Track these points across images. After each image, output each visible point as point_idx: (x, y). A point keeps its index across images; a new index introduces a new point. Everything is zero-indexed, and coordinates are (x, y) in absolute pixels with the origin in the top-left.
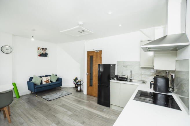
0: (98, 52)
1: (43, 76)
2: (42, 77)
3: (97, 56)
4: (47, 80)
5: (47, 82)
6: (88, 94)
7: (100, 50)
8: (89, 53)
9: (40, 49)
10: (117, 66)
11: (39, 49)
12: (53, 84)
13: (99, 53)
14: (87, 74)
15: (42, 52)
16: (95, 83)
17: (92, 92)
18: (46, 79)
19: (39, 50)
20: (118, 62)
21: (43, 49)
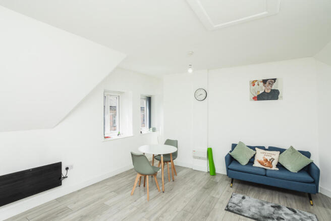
1: (263, 148)
2: (256, 149)
4: (266, 160)
5: (266, 164)
9: (256, 83)
11: (253, 83)
12: (283, 174)
15: (261, 89)
18: (263, 155)
19: (254, 85)
21: (265, 81)
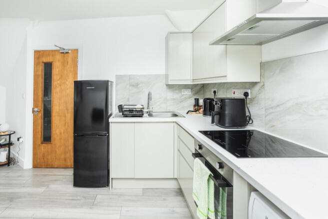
0: (66, 53)
3: (64, 64)
6: (35, 166)
7: (74, 47)
8: (38, 54)
10: (117, 85)
13: (70, 56)
14: (33, 111)
16: (57, 131)
17: (49, 157)
20: (119, 77)
